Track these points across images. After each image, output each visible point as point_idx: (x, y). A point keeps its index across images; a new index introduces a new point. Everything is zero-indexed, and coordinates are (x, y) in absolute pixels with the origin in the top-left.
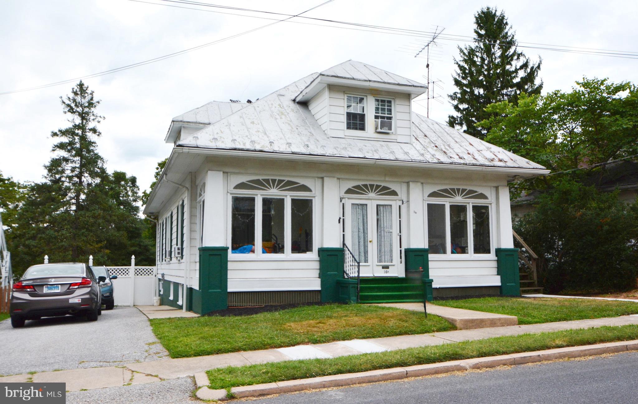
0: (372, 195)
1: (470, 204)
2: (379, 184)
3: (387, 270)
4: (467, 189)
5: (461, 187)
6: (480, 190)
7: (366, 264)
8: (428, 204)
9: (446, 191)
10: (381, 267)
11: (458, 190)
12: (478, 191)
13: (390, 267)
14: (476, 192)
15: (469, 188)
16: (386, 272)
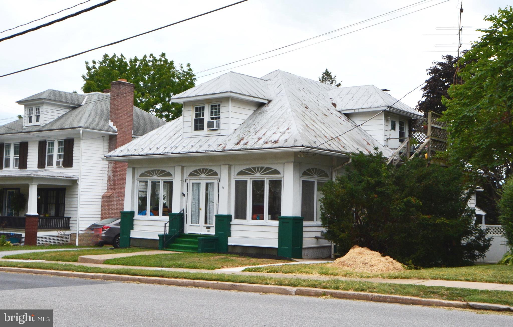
0: (203, 176)
1: (267, 179)
2: (207, 168)
3: (209, 230)
4: (264, 167)
5: (260, 166)
6: (274, 167)
7: (197, 225)
8: (236, 181)
9: (249, 169)
10: (206, 227)
11: (258, 168)
12: (272, 168)
13: (211, 228)
14: (271, 168)
15: (266, 166)
16: (209, 231)
